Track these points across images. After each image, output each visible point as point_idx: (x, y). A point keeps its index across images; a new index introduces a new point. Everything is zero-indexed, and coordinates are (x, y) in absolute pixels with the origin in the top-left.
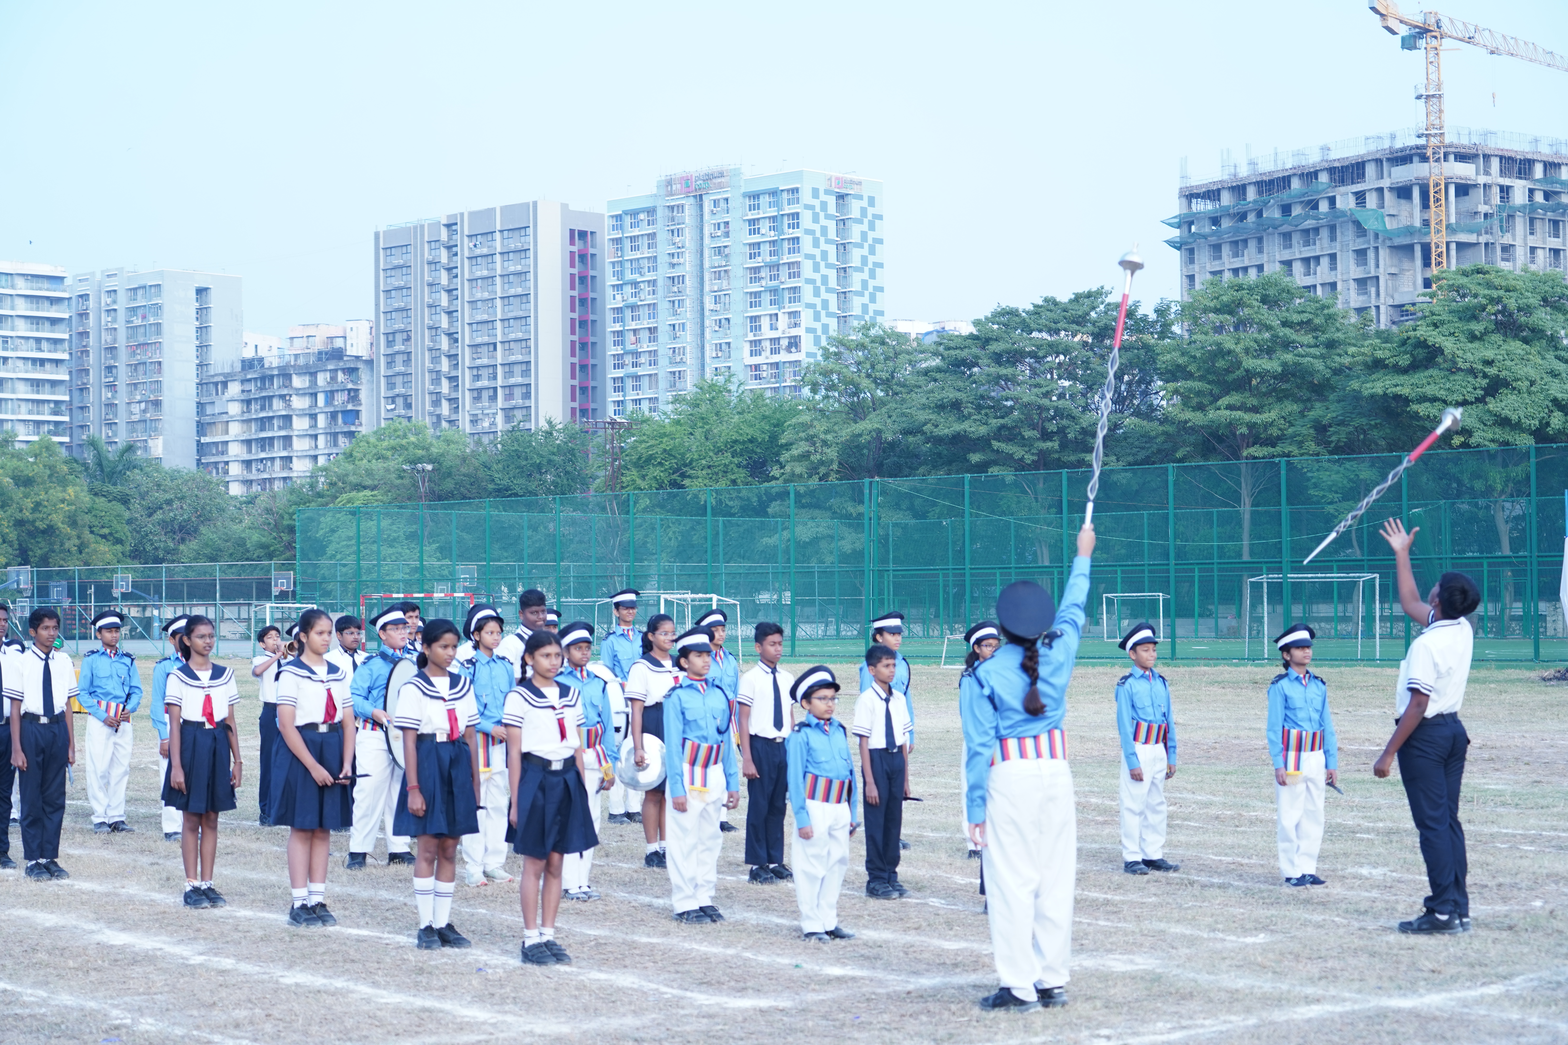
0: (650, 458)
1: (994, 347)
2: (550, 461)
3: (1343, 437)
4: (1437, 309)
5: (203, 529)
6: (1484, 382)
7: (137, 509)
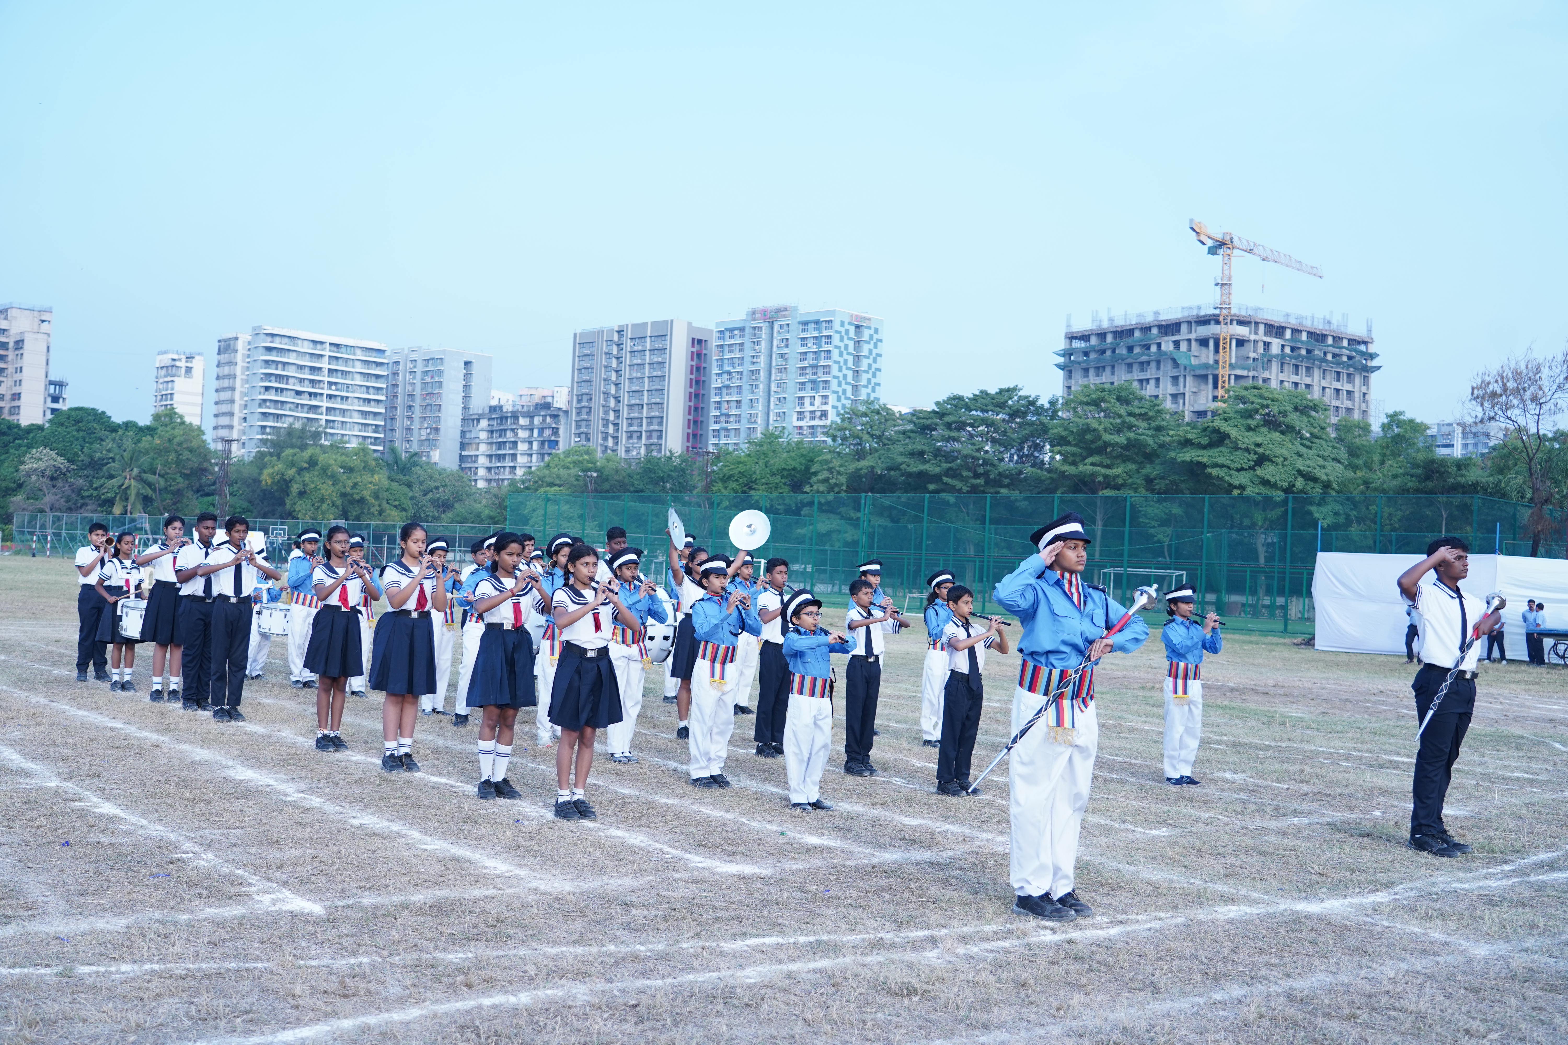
0: (731, 476)
1: (948, 419)
2: (669, 476)
3: (1163, 486)
4: (1227, 410)
5: (456, 505)
6: (1255, 457)
7: (417, 491)
